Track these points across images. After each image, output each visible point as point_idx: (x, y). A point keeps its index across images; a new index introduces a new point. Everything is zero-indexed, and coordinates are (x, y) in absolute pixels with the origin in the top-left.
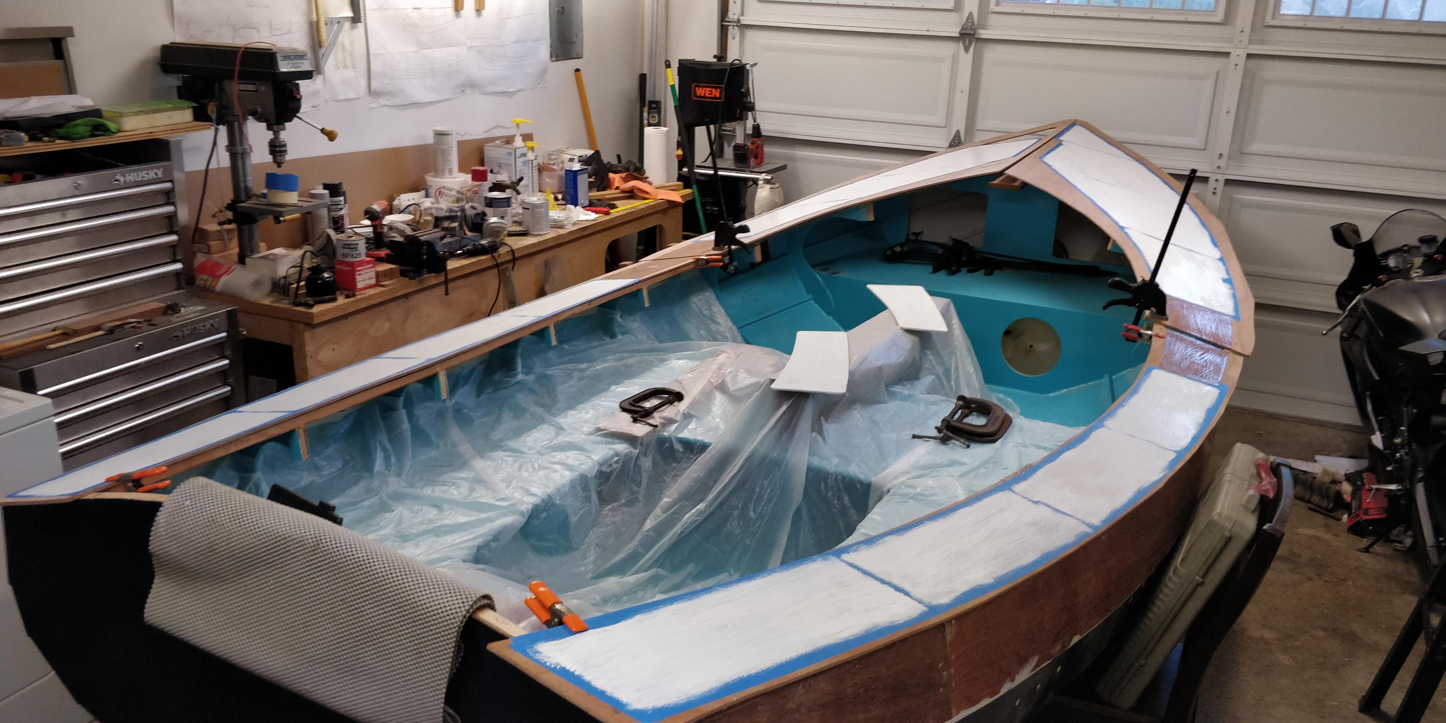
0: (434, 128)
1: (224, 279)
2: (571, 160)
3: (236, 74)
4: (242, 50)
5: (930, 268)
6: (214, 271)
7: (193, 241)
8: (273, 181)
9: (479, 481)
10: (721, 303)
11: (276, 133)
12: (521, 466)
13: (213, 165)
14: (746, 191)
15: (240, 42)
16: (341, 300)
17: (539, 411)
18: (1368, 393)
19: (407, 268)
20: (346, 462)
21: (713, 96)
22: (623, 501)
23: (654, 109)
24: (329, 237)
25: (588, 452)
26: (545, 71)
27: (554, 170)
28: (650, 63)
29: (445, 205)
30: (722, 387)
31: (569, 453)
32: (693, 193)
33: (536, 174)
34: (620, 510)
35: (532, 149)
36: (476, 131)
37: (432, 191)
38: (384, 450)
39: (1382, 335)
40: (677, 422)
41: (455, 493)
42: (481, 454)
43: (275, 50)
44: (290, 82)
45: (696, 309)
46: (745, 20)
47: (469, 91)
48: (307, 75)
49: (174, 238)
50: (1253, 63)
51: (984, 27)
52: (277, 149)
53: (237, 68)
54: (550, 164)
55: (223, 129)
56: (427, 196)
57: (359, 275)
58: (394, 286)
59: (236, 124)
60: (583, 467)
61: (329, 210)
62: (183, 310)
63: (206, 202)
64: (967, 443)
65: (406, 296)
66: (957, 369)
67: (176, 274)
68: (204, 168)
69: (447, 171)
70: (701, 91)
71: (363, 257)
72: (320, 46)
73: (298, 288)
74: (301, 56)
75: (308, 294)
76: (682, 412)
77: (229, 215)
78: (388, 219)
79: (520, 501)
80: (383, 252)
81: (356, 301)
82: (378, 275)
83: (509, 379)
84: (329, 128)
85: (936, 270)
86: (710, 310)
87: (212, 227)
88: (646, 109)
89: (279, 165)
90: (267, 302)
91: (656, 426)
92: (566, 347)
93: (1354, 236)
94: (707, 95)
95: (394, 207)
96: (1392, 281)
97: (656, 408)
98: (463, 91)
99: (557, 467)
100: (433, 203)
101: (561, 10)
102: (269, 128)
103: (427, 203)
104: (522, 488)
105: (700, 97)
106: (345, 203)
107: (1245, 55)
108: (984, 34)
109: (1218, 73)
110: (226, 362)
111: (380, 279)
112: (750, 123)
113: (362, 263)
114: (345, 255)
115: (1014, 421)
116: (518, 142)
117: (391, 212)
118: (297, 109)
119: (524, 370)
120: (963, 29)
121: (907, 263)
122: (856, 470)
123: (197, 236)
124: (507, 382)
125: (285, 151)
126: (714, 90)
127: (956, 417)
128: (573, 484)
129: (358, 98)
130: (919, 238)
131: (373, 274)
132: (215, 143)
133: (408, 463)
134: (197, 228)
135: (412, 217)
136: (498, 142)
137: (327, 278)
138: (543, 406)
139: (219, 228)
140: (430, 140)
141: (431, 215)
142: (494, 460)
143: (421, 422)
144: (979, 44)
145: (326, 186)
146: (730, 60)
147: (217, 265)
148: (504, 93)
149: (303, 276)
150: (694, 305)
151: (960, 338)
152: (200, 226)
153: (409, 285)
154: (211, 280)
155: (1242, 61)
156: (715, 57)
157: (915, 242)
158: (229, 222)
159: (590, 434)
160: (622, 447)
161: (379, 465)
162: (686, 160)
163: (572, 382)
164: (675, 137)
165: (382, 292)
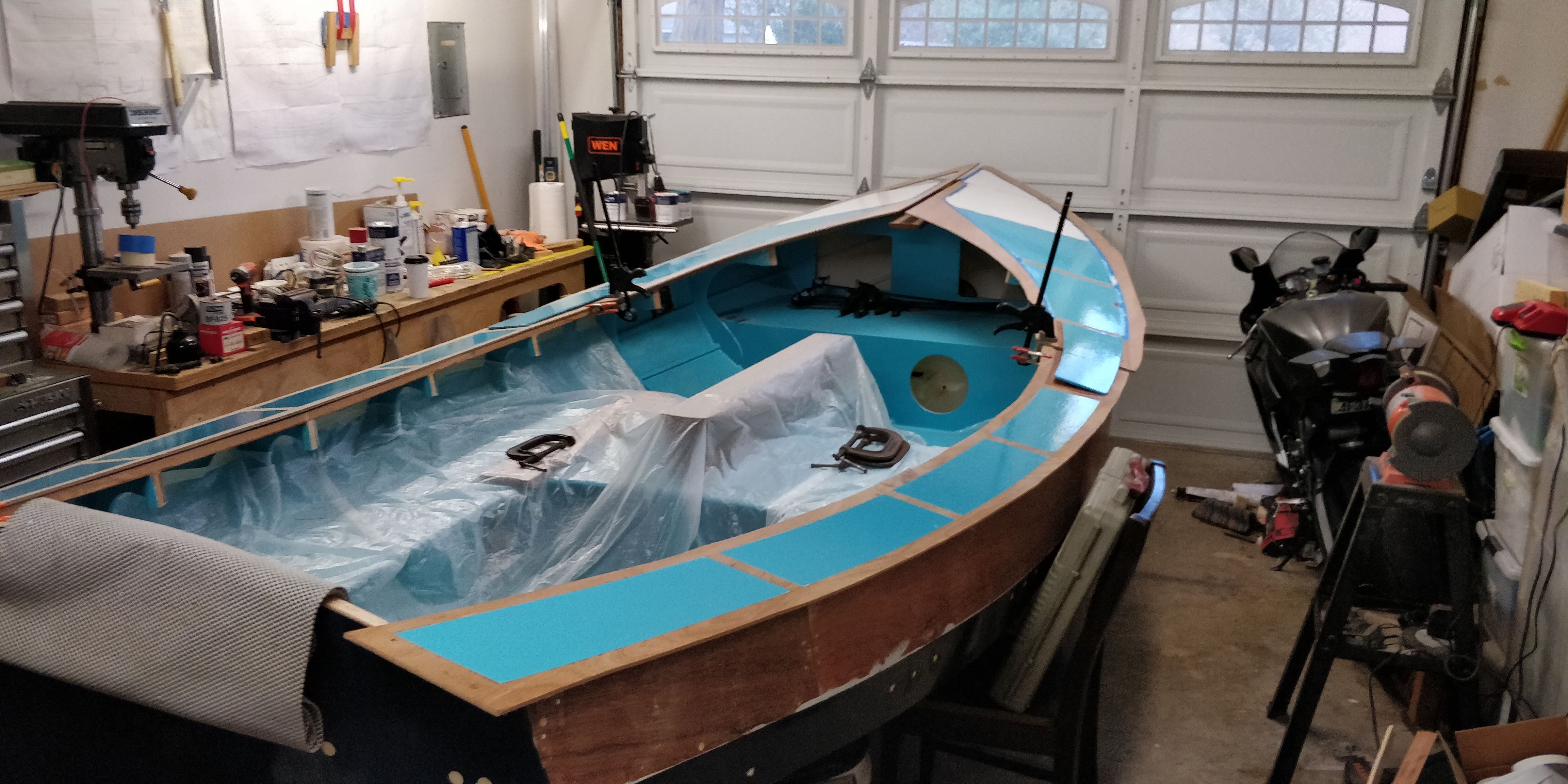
0: (307, 189)
1: (75, 348)
2: (461, 220)
3: (82, 131)
4: (88, 106)
5: (838, 313)
6: (64, 341)
7: (40, 313)
8: (126, 243)
9: (354, 531)
10: (621, 354)
11: (128, 193)
12: (399, 515)
13: (59, 232)
14: (651, 247)
15: (86, 98)
16: (206, 366)
17: (420, 463)
18: (1272, 413)
19: (279, 331)
20: (210, 519)
21: (611, 149)
22: (512, 549)
23: (550, 166)
24: (191, 302)
25: (472, 498)
26: (427, 128)
27: (442, 230)
28: (544, 119)
29: (321, 268)
30: (617, 431)
31: (451, 501)
32: (595, 250)
33: (422, 234)
34: (508, 557)
35: (417, 209)
36: (355, 192)
37: (306, 255)
38: (252, 504)
39: (1279, 353)
40: (568, 465)
41: (329, 542)
42: (356, 504)
43: (124, 105)
44: (141, 138)
45: (594, 360)
46: (642, 73)
47: (345, 151)
48: (161, 130)
49: (18, 304)
50: (1146, 98)
51: (884, 73)
52: (130, 210)
53: (83, 125)
54: (437, 225)
55: (69, 192)
56: (302, 260)
57: (226, 338)
58: (266, 349)
59: (84, 185)
60: (465, 512)
61: (192, 276)
62: (29, 380)
63: (53, 270)
64: (864, 469)
65: (279, 361)
66: (861, 408)
67: (20, 343)
68: (49, 234)
69: (321, 233)
70: (597, 145)
71: (230, 321)
72: (177, 105)
73: (159, 355)
74: (154, 111)
75: (170, 361)
76: (573, 455)
77: (80, 282)
78: (259, 285)
79: (399, 547)
80: (252, 317)
81: (224, 365)
82: (246, 338)
83: (388, 434)
84: (187, 186)
85: (844, 313)
86: (610, 361)
87: (61, 296)
88: (541, 167)
89: (133, 226)
90: (124, 371)
91: (545, 471)
92: (450, 401)
93: (1253, 261)
94: (604, 149)
95: (265, 273)
96: (1288, 302)
97: (546, 453)
98: (339, 150)
99: (437, 514)
100: (306, 267)
101: (443, 65)
102: (121, 187)
103: (301, 267)
104: (399, 534)
105: (597, 150)
106: (210, 268)
107: (1138, 92)
108: (884, 79)
109: (1115, 110)
110: (80, 434)
111: (250, 342)
112: (651, 176)
113: (228, 327)
114: (209, 319)
115: (912, 447)
116: (401, 202)
117: (262, 279)
118: (151, 166)
119: (406, 426)
120: (863, 75)
121: (813, 308)
122: (749, 499)
123: (43, 307)
124: (387, 437)
125: (139, 211)
126: (611, 143)
127: (855, 446)
128: (454, 529)
129: (222, 159)
130: (826, 282)
131: (241, 338)
132: (61, 206)
133: (277, 517)
134: (43, 298)
135: (285, 282)
136: (378, 202)
137: (191, 342)
138: (426, 459)
139: (67, 296)
140: (303, 202)
141: (306, 278)
142: (370, 510)
143: (292, 477)
144: (881, 91)
145: (187, 251)
146: (627, 112)
147: (68, 335)
148: (385, 152)
149: (163, 343)
150: (591, 357)
151: (864, 377)
152: (47, 296)
153: (280, 349)
154: (60, 350)
155: (1136, 96)
156: (610, 109)
157: (821, 286)
158: (79, 289)
159: (474, 482)
160: (508, 493)
161: (246, 519)
162: (586, 215)
163: (457, 435)
164: (573, 192)
165: (251, 357)
